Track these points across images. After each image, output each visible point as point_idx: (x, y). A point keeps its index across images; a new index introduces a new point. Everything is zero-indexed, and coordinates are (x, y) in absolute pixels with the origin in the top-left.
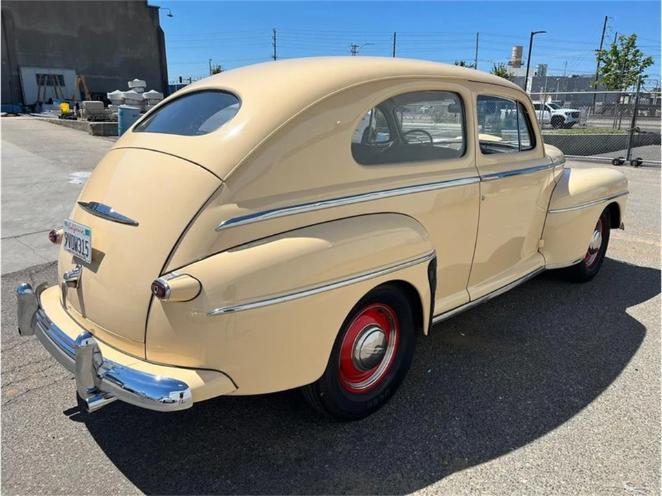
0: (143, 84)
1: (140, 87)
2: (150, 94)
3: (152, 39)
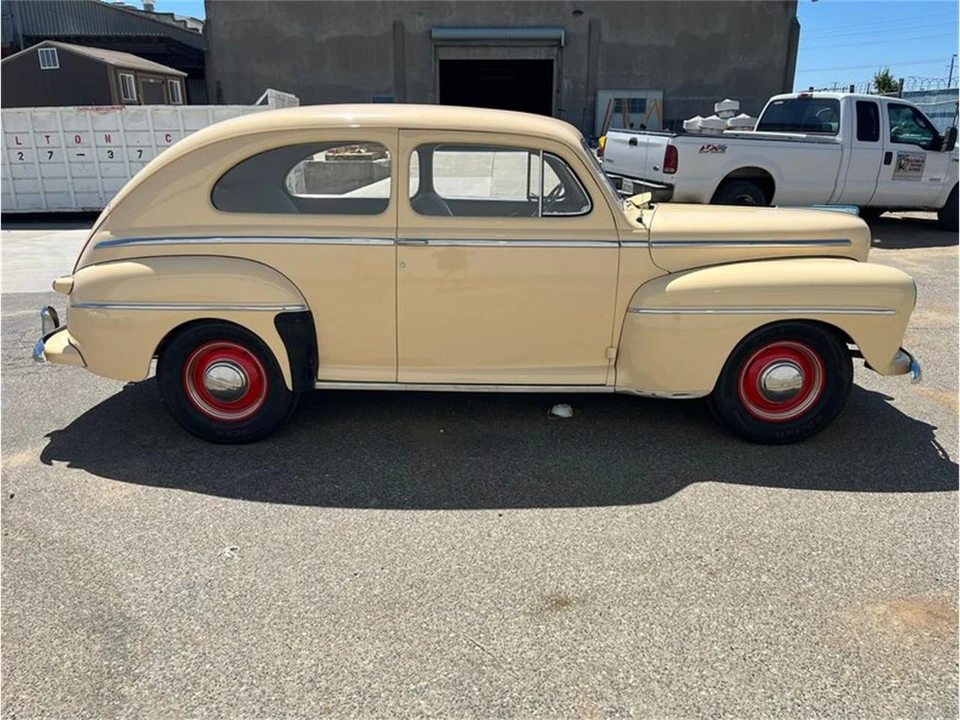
0: (736, 105)
1: (728, 111)
2: (740, 119)
3: (779, 38)
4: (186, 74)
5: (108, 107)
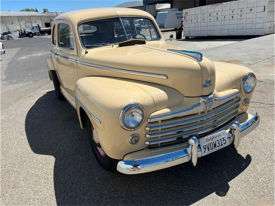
5: (219, 4)
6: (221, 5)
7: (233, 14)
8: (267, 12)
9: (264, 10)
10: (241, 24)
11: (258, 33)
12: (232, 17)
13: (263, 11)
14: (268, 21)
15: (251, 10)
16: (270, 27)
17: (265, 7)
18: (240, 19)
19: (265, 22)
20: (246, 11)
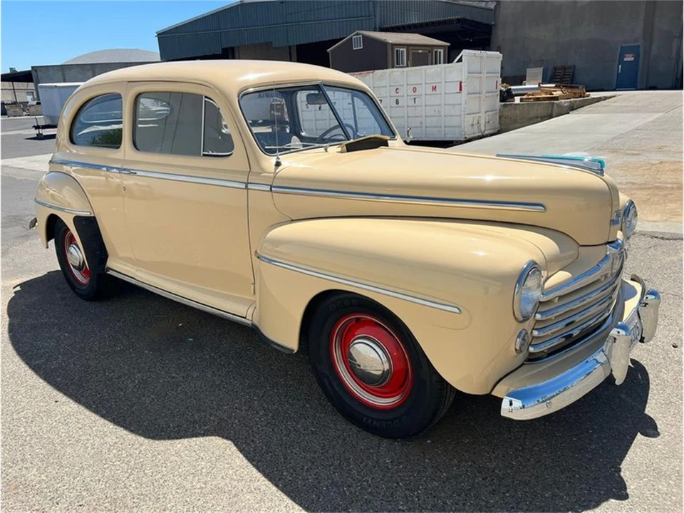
4: (449, 44)
5: (366, 72)
6: (371, 74)
7: (397, 95)
8: (466, 93)
9: (461, 90)
10: (416, 117)
11: (451, 136)
12: (397, 102)
13: (458, 91)
14: (469, 112)
15: (434, 88)
16: (473, 125)
17: (461, 83)
18: (412, 106)
19: (463, 113)
20: (424, 90)
